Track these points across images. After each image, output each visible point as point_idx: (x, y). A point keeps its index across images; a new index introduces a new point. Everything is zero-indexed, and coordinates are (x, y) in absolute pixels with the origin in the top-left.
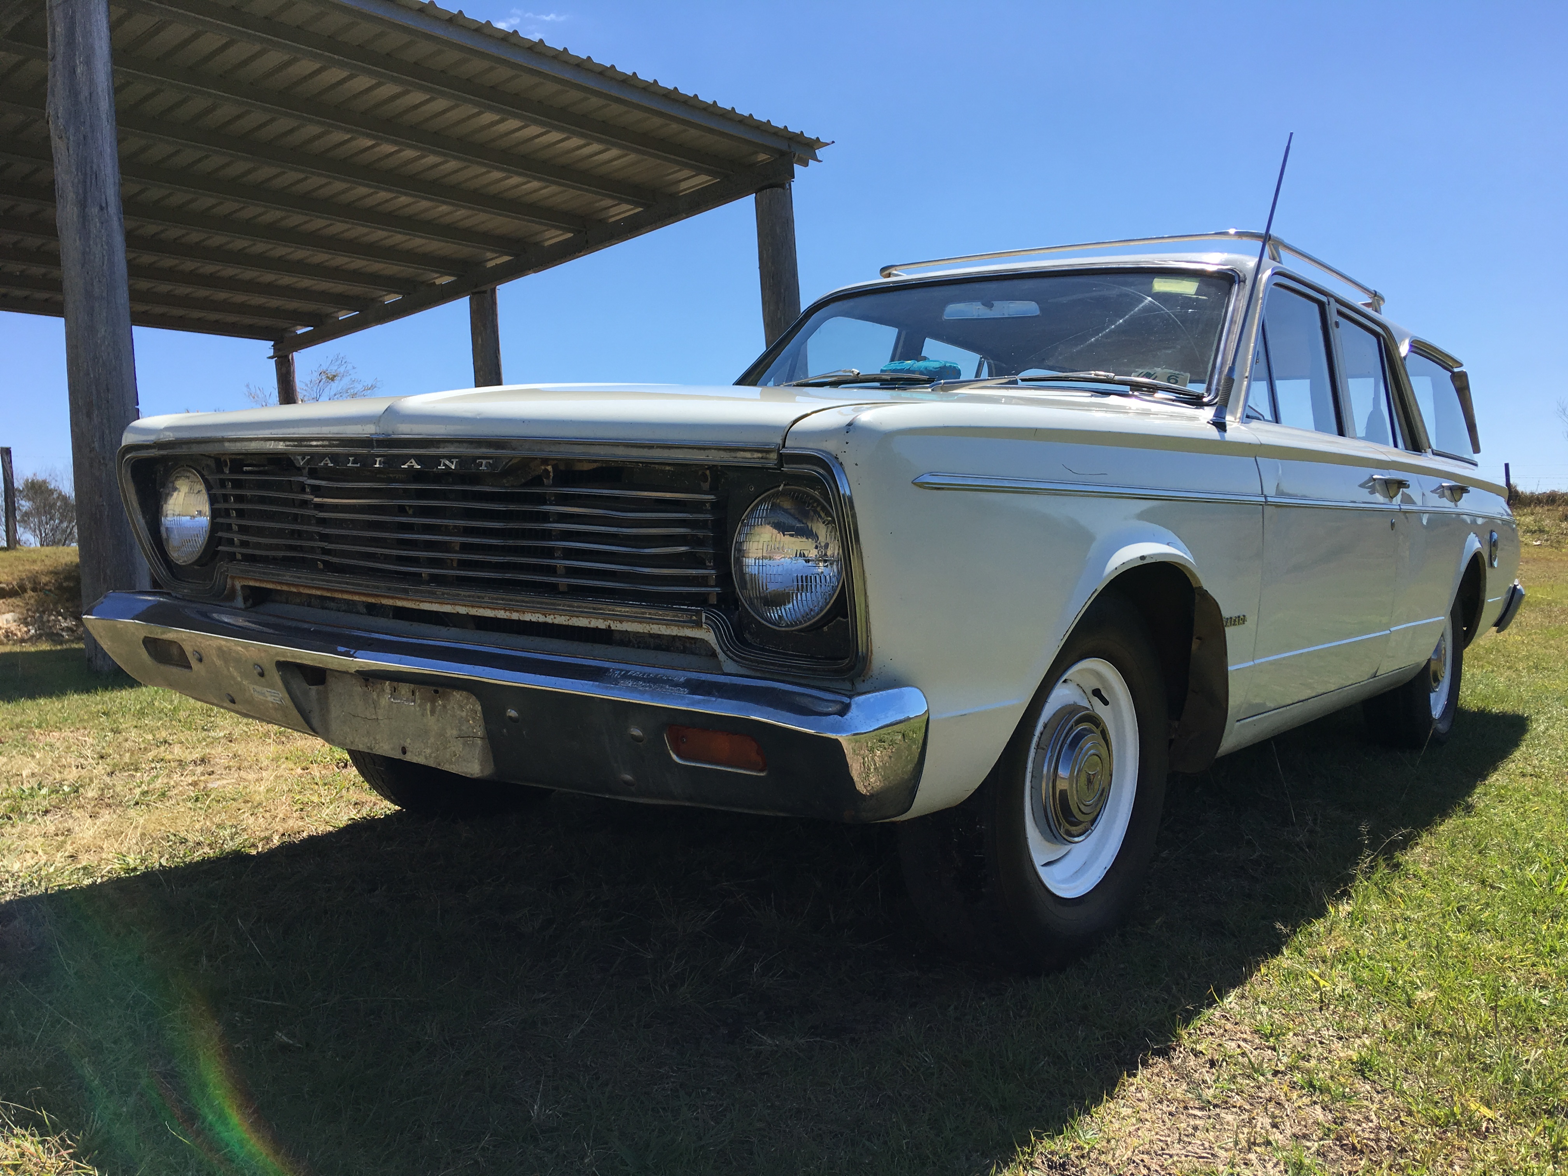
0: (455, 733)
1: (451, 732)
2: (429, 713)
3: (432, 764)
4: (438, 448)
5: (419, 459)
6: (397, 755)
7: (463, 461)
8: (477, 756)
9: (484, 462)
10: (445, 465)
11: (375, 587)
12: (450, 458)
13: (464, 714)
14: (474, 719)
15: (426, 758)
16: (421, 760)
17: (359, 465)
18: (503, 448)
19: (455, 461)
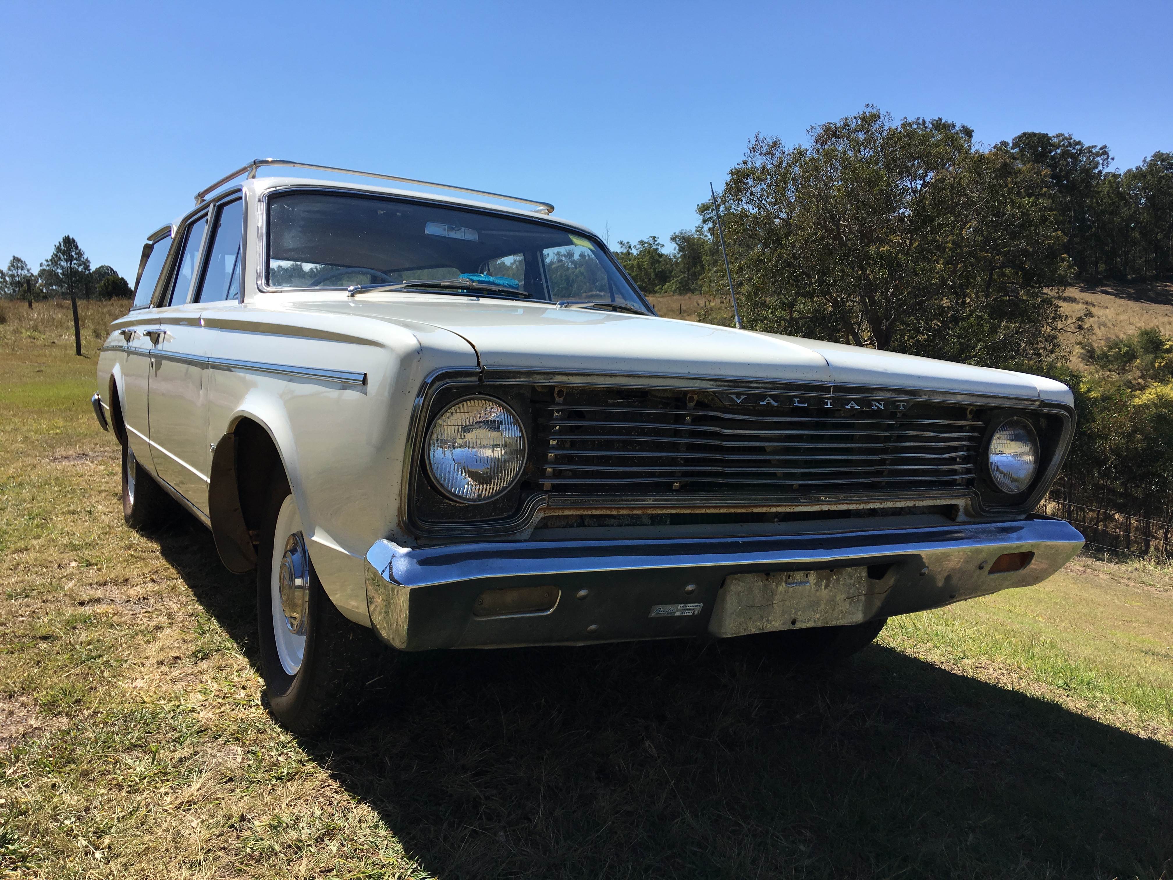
0: (843, 596)
1: (840, 597)
2: (823, 587)
3: (819, 624)
4: (872, 394)
5: (857, 401)
6: (788, 627)
7: (889, 403)
8: (860, 608)
9: (901, 404)
10: (876, 406)
11: (762, 499)
12: (878, 401)
13: (852, 581)
14: (859, 583)
15: (815, 622)
16: (810, 625)
17: (806, 405)
18: (915, 395)
19: (882, 403)
